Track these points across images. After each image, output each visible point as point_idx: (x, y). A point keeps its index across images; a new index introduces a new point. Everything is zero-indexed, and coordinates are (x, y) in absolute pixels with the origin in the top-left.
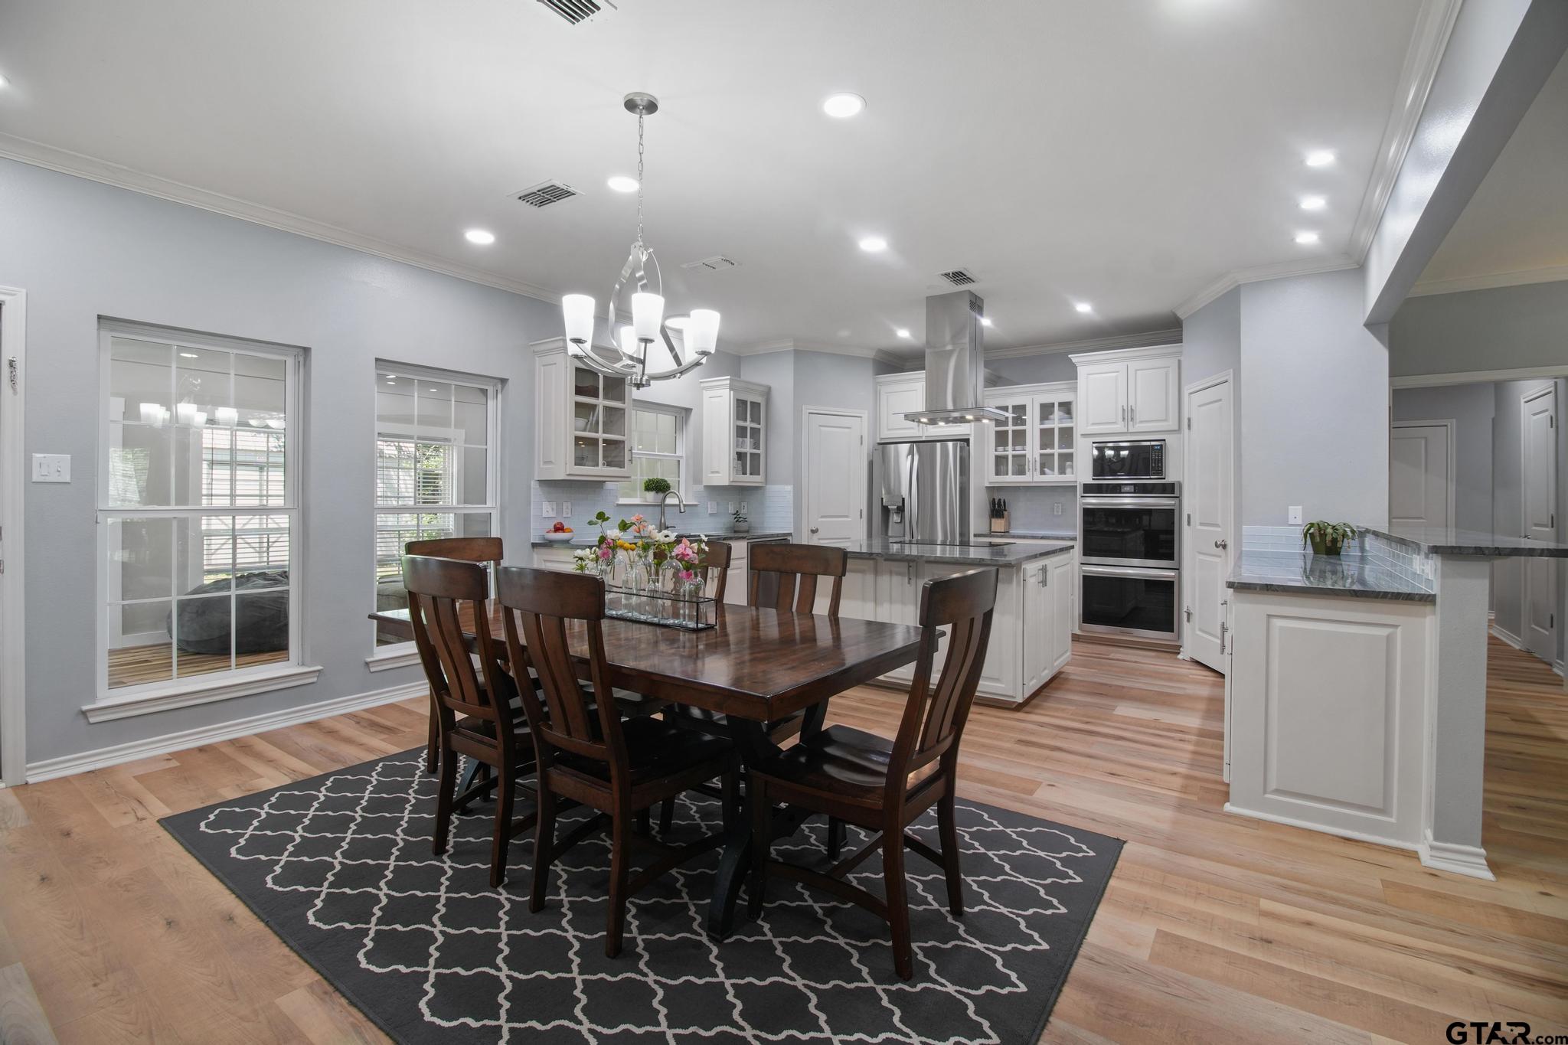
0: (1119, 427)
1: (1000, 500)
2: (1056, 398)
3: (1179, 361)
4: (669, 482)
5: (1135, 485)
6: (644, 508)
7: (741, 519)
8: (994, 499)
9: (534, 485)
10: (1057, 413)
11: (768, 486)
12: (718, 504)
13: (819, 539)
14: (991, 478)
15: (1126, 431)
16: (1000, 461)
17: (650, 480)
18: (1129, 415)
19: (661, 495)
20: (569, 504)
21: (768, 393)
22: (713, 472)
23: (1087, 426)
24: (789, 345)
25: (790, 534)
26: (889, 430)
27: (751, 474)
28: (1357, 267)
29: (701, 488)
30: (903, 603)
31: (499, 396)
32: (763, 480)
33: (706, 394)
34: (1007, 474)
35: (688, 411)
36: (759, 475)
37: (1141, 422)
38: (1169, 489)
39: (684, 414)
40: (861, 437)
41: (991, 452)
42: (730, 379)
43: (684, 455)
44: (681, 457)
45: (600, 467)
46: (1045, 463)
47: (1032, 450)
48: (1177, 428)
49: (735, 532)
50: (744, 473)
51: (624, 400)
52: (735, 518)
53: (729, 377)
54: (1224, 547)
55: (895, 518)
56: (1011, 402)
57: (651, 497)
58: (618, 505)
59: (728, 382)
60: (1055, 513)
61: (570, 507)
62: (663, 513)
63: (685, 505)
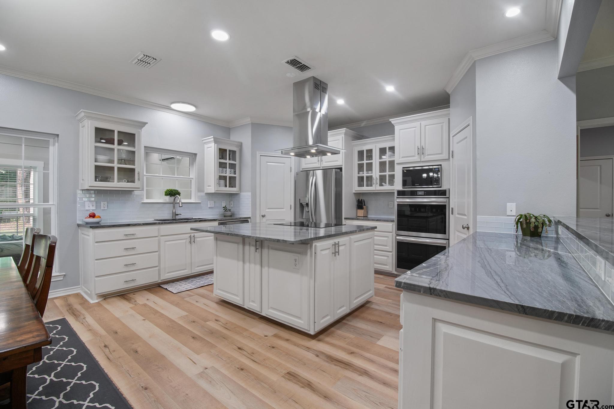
0: (416, 158)
1: (362, 199)
2: (387, 145)
3: (449, 119)
4: (179, 191)
5: (425, 191)
6: (162, 204)
7: (228, 210)
8: (359, 199)
9: (79, 192)
10: (388, 153)
11: (241, 193)
12: (215, 202)
13: (267, 220)
14: (356, 188)
15: (420, 160)
16: (361, 179)
17: (168, 190)
18: (421, 151)
19: (173, 198)
20: (106, 203)
21: (240, 145)
22: (208, 186)
23: (400, 159)
24: (248, 120)
25: (250, 218)
26: (306, 164)
27: (229, 187)
28: (554, 39)
29: (203, 194)
30: (255, 264)
31: (57, 144)
32: (238, 190)
33: (206, 146)
34: (363, 186)
35: (196, 154)
36: (236, 187)
37: (428, 155)
38: (443, 193)
39: (194, 157)
40: (291, 168)
41: (356, 175)
42: (214, 138)
43: (194, 178)
44: (192, 178)
45: (115, 183)
46: (382, 179)
47: (376, 173)
48: (447, 158)
49: (225, 216)
50: (226, 186)
51: (135, 147)
52: (224, 209)
53: (212, 137)
54: (468, 228)
55: (306, 209)
56: (365, 148)
57: (168, 199)
58: (143, 203)
59: (213, 139)
60: (390, 207)
61: (106, 204)
62: (174, 207)
63: (182, 203)
